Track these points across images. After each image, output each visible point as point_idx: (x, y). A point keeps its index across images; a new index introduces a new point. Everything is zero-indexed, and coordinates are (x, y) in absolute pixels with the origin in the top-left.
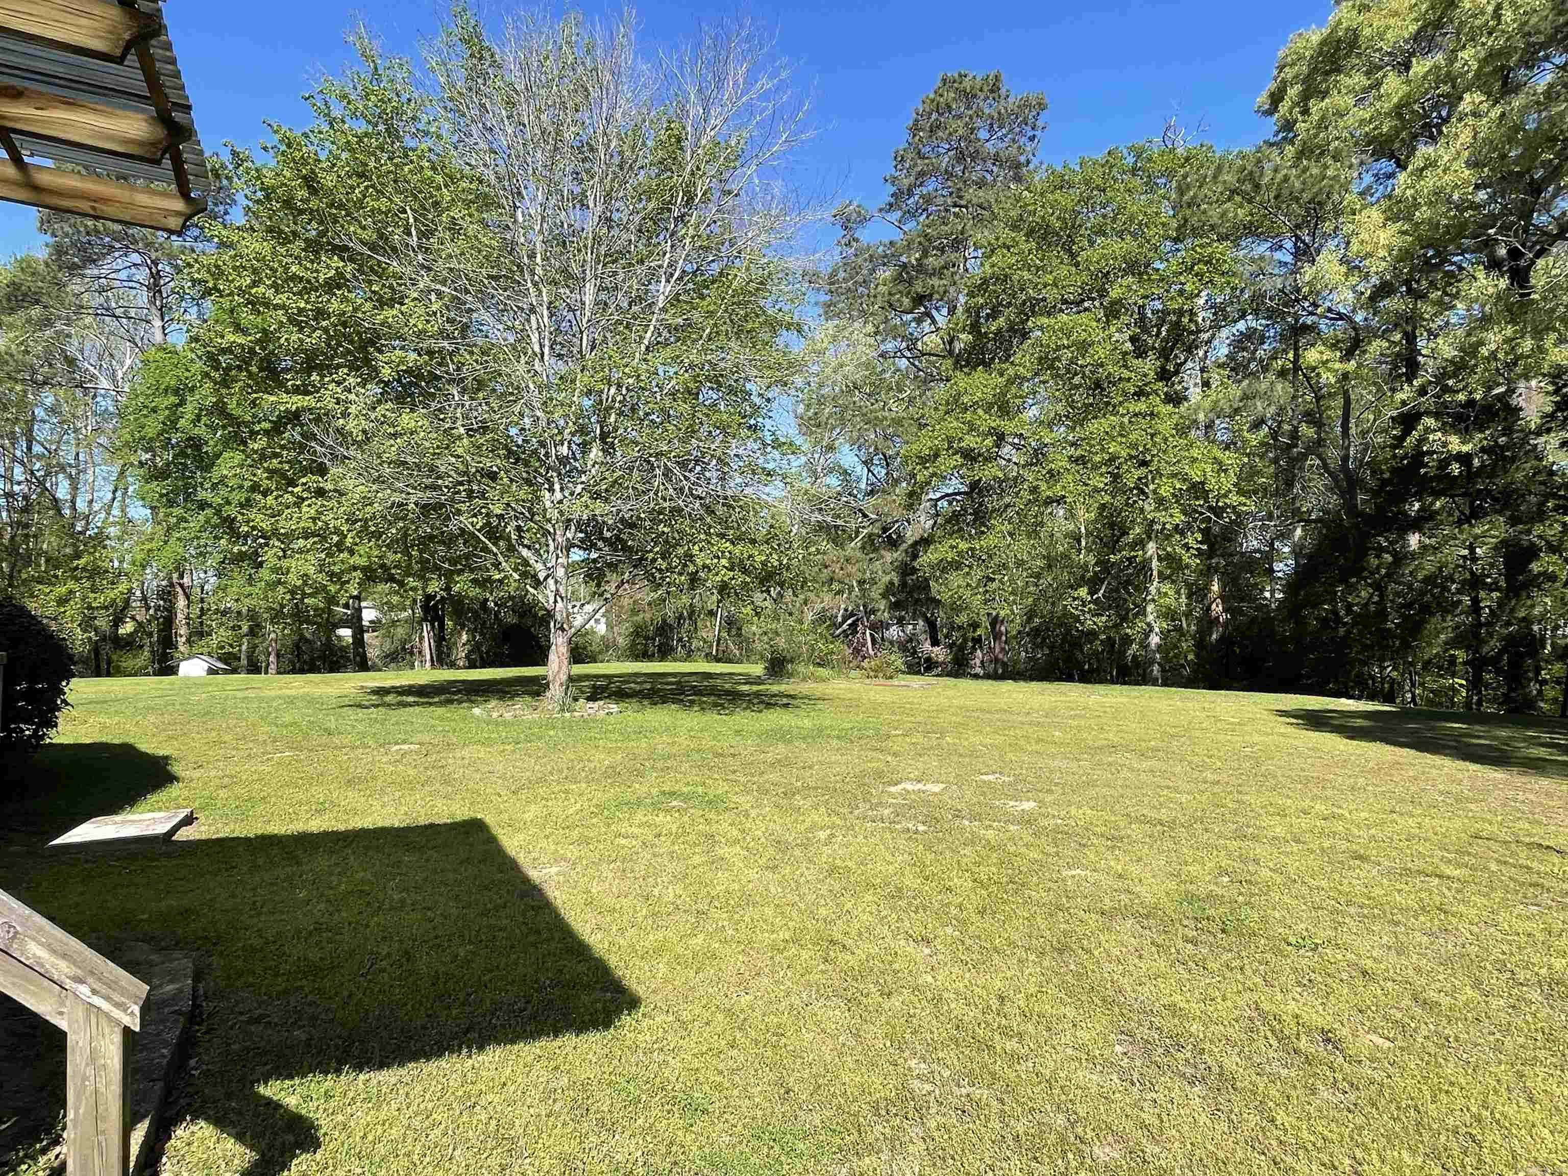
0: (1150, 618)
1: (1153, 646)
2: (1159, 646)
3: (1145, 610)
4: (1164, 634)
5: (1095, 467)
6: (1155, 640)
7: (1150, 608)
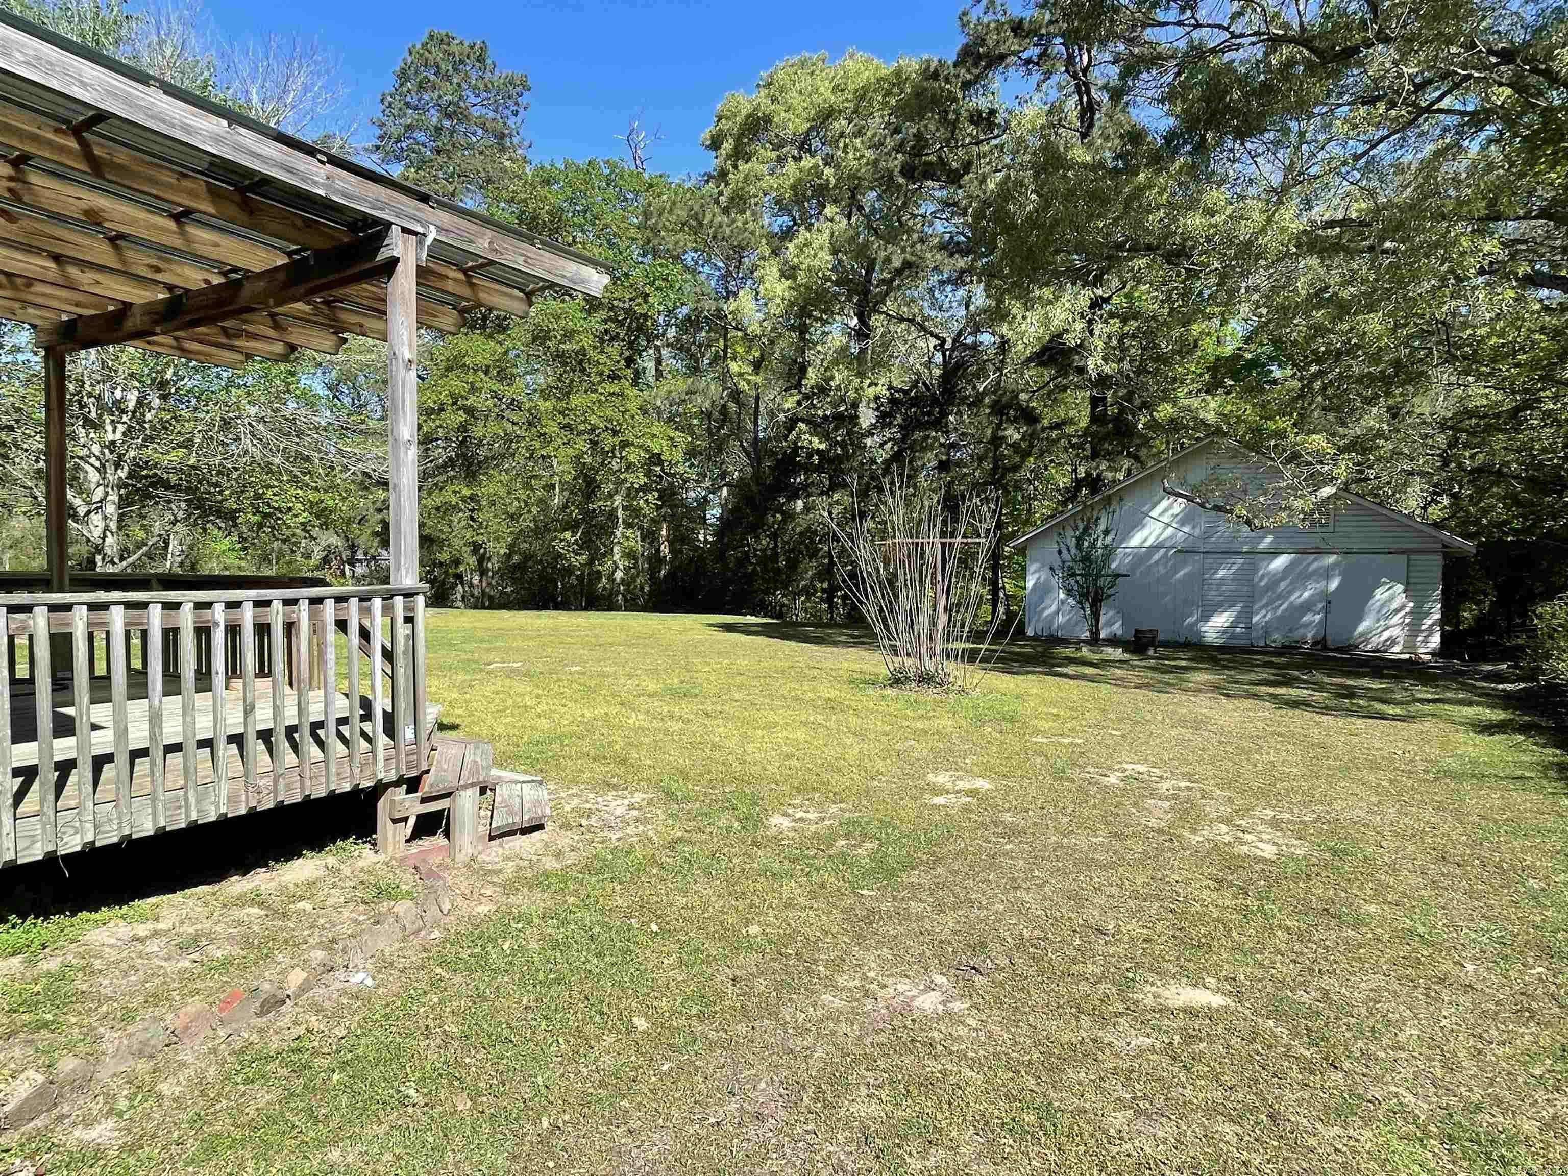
0: (616, 557)
1: (618, 580)
2: (623, 580)
3: (612, 550)
4: (627, 569)
5: (580, 433)
6: (619, 575)
7: (616, 549)
